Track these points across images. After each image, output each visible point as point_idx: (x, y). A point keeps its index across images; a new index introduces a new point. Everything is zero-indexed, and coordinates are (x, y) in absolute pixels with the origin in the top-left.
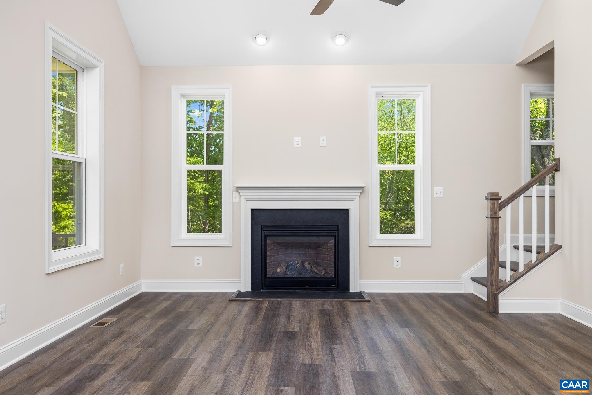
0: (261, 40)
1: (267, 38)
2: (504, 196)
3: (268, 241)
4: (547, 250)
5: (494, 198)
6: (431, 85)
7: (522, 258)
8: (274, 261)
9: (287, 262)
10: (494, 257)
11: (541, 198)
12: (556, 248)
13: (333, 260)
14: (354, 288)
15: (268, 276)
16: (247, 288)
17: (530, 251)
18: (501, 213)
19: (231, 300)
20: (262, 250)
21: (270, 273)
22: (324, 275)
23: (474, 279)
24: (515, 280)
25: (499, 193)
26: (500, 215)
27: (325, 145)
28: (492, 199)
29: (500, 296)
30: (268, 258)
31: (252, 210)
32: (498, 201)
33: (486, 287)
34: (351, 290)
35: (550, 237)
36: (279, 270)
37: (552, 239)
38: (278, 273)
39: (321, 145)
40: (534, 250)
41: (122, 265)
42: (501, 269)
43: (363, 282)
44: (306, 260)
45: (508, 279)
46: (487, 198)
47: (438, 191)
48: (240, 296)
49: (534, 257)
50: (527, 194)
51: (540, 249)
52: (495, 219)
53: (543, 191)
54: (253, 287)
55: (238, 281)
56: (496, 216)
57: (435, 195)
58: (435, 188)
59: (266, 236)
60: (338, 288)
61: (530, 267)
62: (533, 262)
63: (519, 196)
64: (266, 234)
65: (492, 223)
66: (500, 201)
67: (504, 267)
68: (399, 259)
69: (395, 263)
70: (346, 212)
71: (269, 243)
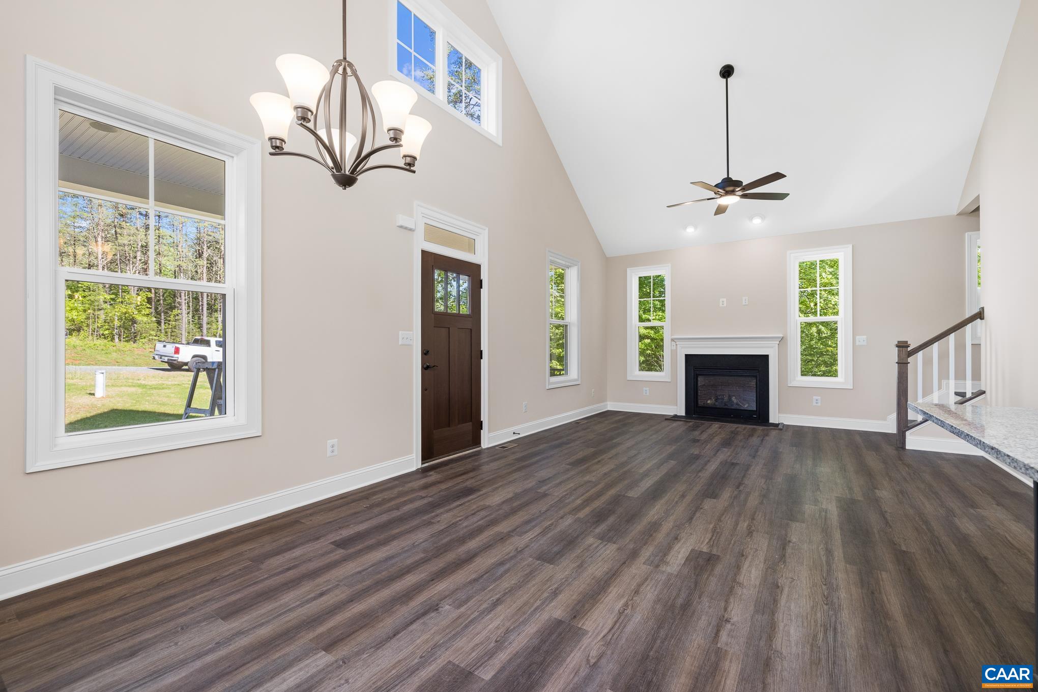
0: (690, 230)
1: (696, 227)
3: (699, 379)
4: (968, 395)
5: (902, 346)
6: (853, 246)
8: (705, 394)
9: (717, 397)
10: (902, 398)
12: (979, 393)
13: (755, 396)
14: (773, 420)
15: (700, 405)
16: (682, 412)
18: (910, 360)
19: (666, 419)
20: (694, 385)
21: (701, 403)
22: (746, 407)
25: (907, 341)
26: (909, 361)
27: (747, 304)
29: (908, 433)
30: (699, 391)
31: (686, 355)
32: (906, 349)
34: (771, 421)
35: (972, 384)
36: (709, 402)
37: (975, 385)
38: (709, 404)
39: (744, 304)
41: (593, 390)
43: (780, 415)
44: (733, 395)
46: (897, 346)
47: (861, 339)
48: (675, 418)
51: (960, 394)
52: (903, 365)
54: (686, 413)
55: (676, 407)
56: (904, 362)
57: (857, 343)
58: (857, 337)
59: (698, 375)
60: (759, 419)
63: (934, 344)
64: (698, 373)
65: (900, 369)
66: (909, 349)
68: (819, 398)
69: (814, 401)
70: (766, 357)
71: (701, 380)
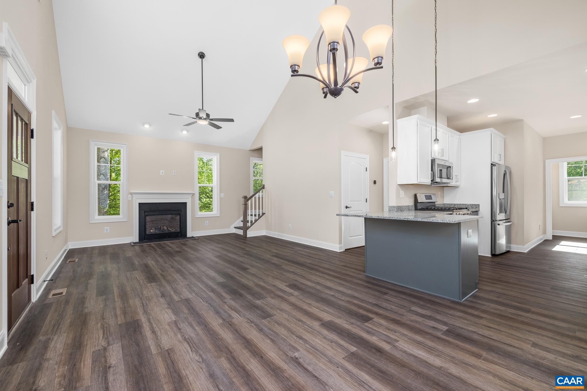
2: (248, 197)
3: (147, 218)
4: (261, 215)
5: (245, 197)
7: (254, 219)
8: (149, 227)
9: (156, 227)
10: (245, 219)
11: (259, 198)
12: (263, 214)
13: (179, 224)
14: (189, 235)
15: (147, 234)
16: (137, 240)
17: (256, 216)
20: (144, 222)
21: (148, 233)
22: (174, 231)
23: (235, 228)
24: (252, 225)
25: (247, 196)
26: (247, 203)
27: (175, 175)
28: (245, 198)
29: (247, 231)
30: (147, 225)
31: (139, 203)
33: (242, 230)
37: (262, 211)
38: (151, 232)
39: (174, 174)
40: (257, 215)
42: (247, 223)
43: (193, 232)
44: (164, 226)
45: (250, 225)
46: (243, 198)
47: (222, 195)
48: (133, 245)
49: (257, 217)
50: (255, 196)
51: (259, 215)
52: (246, 205)
53: (260, 195)
54: (139, 240)
55: (133, 238)
57: (221, 197)
59: (146, 215)
60: (182, 236)
61: (256, 221)
62: (257, 219)
63: (253, 197)
65: (245, 206)
66: (247, 199)
67: (248, 222)
68: (207, 222)
69: (206, 224)
70: (185, 204)
71: (148, 219)
